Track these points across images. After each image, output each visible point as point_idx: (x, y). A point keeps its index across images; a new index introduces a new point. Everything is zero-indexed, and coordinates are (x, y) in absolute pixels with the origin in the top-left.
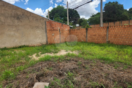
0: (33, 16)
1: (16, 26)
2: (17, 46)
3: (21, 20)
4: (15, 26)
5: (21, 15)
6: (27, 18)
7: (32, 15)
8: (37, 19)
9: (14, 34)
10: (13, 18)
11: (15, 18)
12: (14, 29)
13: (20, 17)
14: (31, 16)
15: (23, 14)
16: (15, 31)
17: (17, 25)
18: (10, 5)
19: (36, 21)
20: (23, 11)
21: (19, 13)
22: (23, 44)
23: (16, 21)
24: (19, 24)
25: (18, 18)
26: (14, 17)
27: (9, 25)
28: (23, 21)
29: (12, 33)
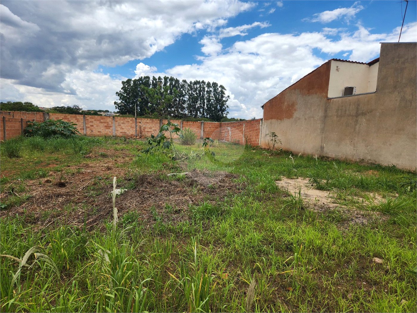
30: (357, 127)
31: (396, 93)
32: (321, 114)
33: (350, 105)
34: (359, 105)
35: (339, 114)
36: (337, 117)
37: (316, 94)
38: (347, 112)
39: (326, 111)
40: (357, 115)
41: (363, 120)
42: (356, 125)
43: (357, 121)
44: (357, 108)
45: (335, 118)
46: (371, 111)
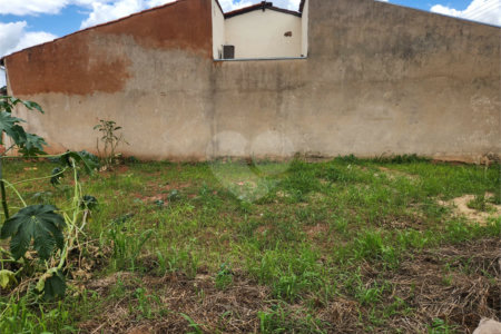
0: (469, 37)
1: (394, 83)
2: (388, 155)
3: (417, 58)
4: (392, 81)
5: (423, 37)
6: (444, 48)
7: (466, 32)
8: (488, 47)
9: (386, 112)
10: (391, 55)
11: (398, 54)
12: (385, 95)
13: (414, 47)
14: (462, 34)
15: (428, 35)
16: (390, 100)
17: (399, 78)
18: (386, 10)
19: (480, 54)
20: (431, 22)
21: (414, 32)
22: (409, 150)
23: (399, 63)
24: (406, 73)
25: (408, 53)
26: (394, 51)
27: (374, 82)
28: (424, 62)
29: (380, 108)
30: (283, 106)
31: (339, 61)
32: (202, 85)
33: (264, 73)
34: (280, 74)
35: (244, 87)
36: (241, 91)
37: (183, 48)
38: (260, 85)
39: (212, 80)
40: (280, 90)
41: (291, 98)
42: (279, 104)
43: (280, 98)
44: (279, 79)
45: (236, 93)
46: (303, 85)
